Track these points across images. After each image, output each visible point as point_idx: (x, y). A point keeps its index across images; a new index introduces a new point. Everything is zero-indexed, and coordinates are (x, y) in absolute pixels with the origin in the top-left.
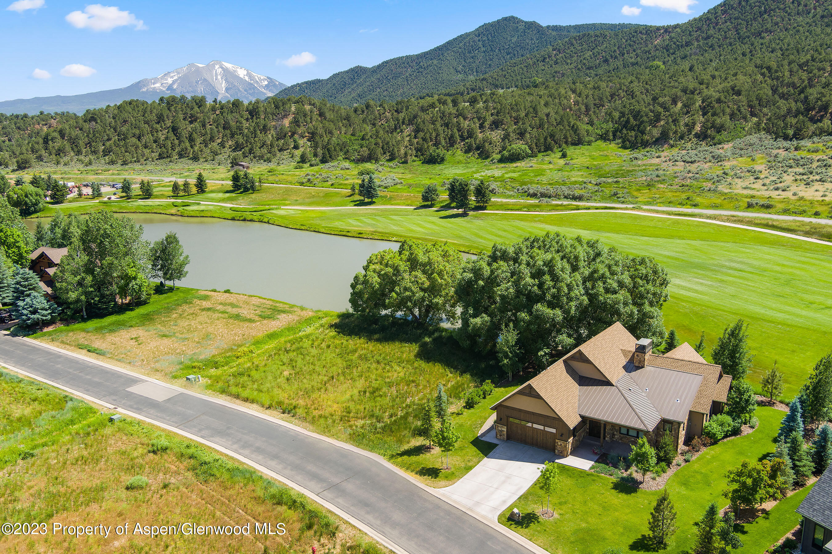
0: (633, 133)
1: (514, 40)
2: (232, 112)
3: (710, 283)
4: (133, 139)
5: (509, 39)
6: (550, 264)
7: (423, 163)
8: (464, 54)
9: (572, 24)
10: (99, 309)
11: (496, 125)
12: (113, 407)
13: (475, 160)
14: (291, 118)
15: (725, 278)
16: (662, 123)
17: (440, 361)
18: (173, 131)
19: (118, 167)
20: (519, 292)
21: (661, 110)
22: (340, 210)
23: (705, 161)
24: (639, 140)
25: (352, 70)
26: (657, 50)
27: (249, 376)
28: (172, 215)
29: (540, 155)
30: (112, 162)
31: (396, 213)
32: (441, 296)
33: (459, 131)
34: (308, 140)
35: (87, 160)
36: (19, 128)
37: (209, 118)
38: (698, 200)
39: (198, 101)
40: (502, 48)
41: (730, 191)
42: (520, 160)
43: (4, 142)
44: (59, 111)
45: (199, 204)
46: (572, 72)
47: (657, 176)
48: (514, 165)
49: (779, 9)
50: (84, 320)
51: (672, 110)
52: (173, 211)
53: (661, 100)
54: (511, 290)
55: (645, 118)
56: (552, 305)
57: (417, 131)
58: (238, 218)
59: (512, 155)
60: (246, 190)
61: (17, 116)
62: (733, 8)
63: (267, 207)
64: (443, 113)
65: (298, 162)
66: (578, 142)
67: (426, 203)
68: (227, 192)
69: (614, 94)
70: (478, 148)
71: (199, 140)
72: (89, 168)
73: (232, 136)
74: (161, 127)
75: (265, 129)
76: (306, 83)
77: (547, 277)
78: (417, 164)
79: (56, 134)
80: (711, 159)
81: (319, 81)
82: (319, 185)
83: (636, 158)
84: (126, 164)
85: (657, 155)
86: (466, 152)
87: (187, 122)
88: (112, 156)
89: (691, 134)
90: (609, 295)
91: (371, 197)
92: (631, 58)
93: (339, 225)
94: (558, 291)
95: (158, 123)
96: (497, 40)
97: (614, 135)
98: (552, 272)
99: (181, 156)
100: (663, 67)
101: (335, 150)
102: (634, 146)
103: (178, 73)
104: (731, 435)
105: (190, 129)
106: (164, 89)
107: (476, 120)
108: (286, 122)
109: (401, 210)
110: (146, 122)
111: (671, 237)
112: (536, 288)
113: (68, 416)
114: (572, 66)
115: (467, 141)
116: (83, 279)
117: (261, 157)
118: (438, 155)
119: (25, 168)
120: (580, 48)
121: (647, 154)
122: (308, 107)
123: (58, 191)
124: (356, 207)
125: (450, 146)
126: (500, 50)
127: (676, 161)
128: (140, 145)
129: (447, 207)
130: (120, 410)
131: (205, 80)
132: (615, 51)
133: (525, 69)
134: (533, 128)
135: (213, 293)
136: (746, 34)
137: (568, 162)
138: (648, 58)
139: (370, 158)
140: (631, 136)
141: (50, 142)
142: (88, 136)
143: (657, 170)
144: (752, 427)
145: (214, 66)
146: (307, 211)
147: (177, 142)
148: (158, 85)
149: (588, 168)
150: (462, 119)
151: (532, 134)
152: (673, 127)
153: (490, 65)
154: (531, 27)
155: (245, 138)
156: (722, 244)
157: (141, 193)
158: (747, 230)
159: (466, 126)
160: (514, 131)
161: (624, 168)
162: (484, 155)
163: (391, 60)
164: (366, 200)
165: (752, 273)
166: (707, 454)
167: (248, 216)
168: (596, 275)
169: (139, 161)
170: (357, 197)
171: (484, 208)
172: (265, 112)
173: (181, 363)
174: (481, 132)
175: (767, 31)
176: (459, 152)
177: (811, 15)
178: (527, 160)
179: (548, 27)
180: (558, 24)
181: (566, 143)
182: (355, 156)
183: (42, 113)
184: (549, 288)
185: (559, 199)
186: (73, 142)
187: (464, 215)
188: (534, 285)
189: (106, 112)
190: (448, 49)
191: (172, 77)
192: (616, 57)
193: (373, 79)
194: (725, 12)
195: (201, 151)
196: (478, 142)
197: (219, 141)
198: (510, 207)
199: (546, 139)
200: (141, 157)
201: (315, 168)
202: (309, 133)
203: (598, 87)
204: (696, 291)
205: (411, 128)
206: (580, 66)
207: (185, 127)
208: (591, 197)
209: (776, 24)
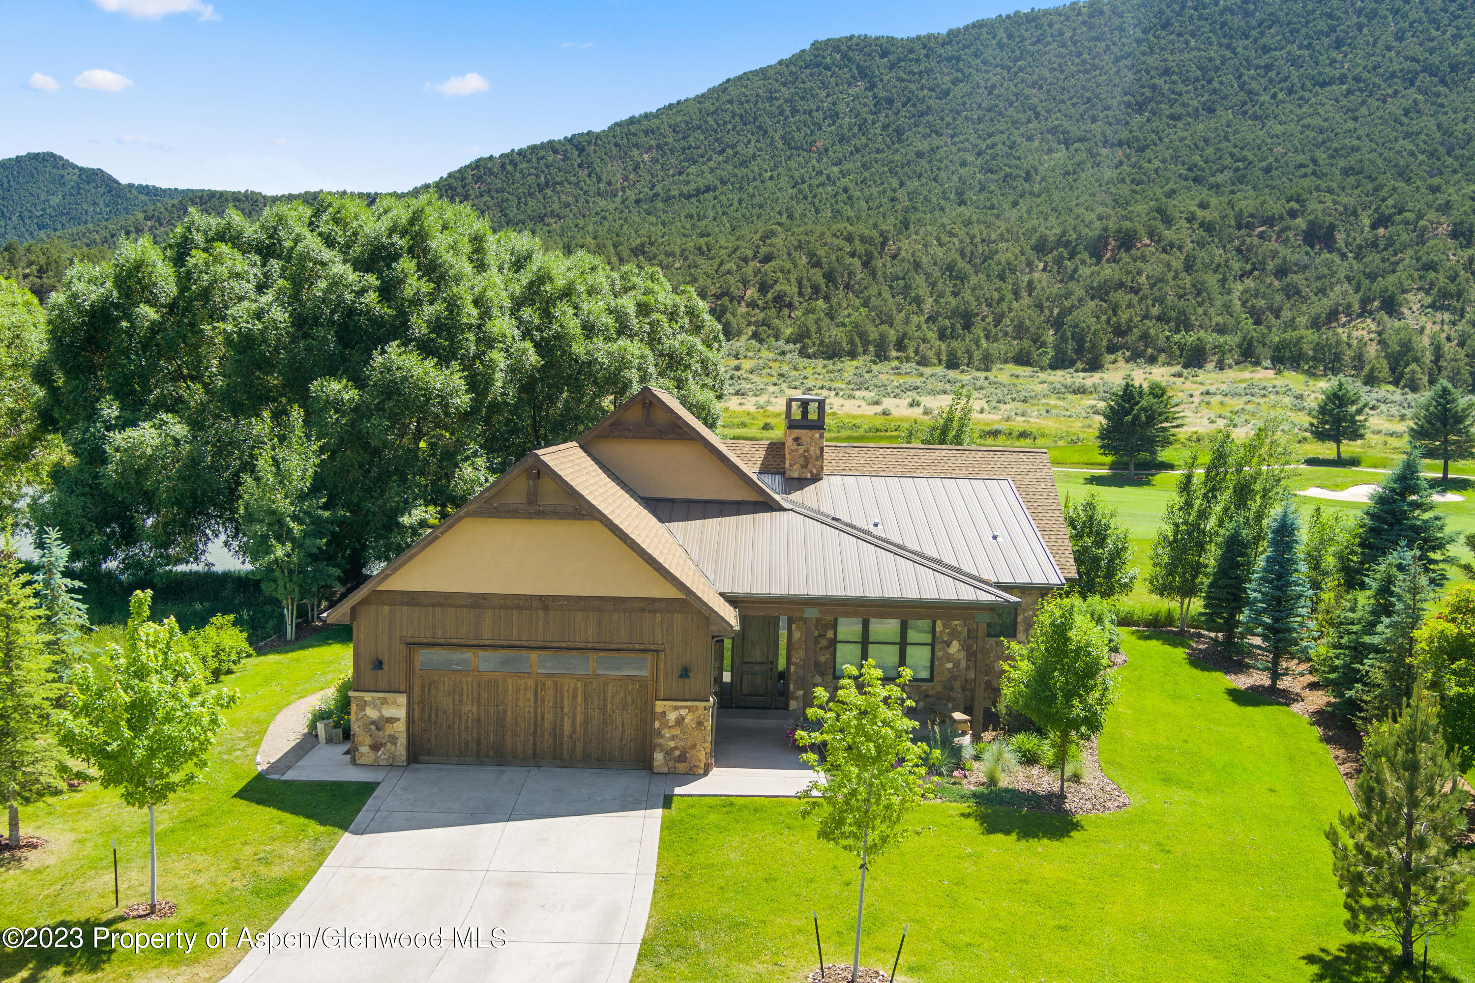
1: (55, 200)
5: (43, 197)
9: (180, 188)
20: (306, 319)
40: (27, 214)
49: (570, 183)
54: (276, 316)
56: (433, 353)
62: (491, 174)
94: (449, 312)
96: (16, 197)
98: (420, 253)
112: (372, 297)
126: (21, 217)
136: (519, 217)
154: (94, 180)
175: (552, 214)
177: (618, 199)
179: (131, 186)
180: (150, 183)
184: (419, 300)
188: (365, 289)
194: (478, 179)
209: (567, 205)
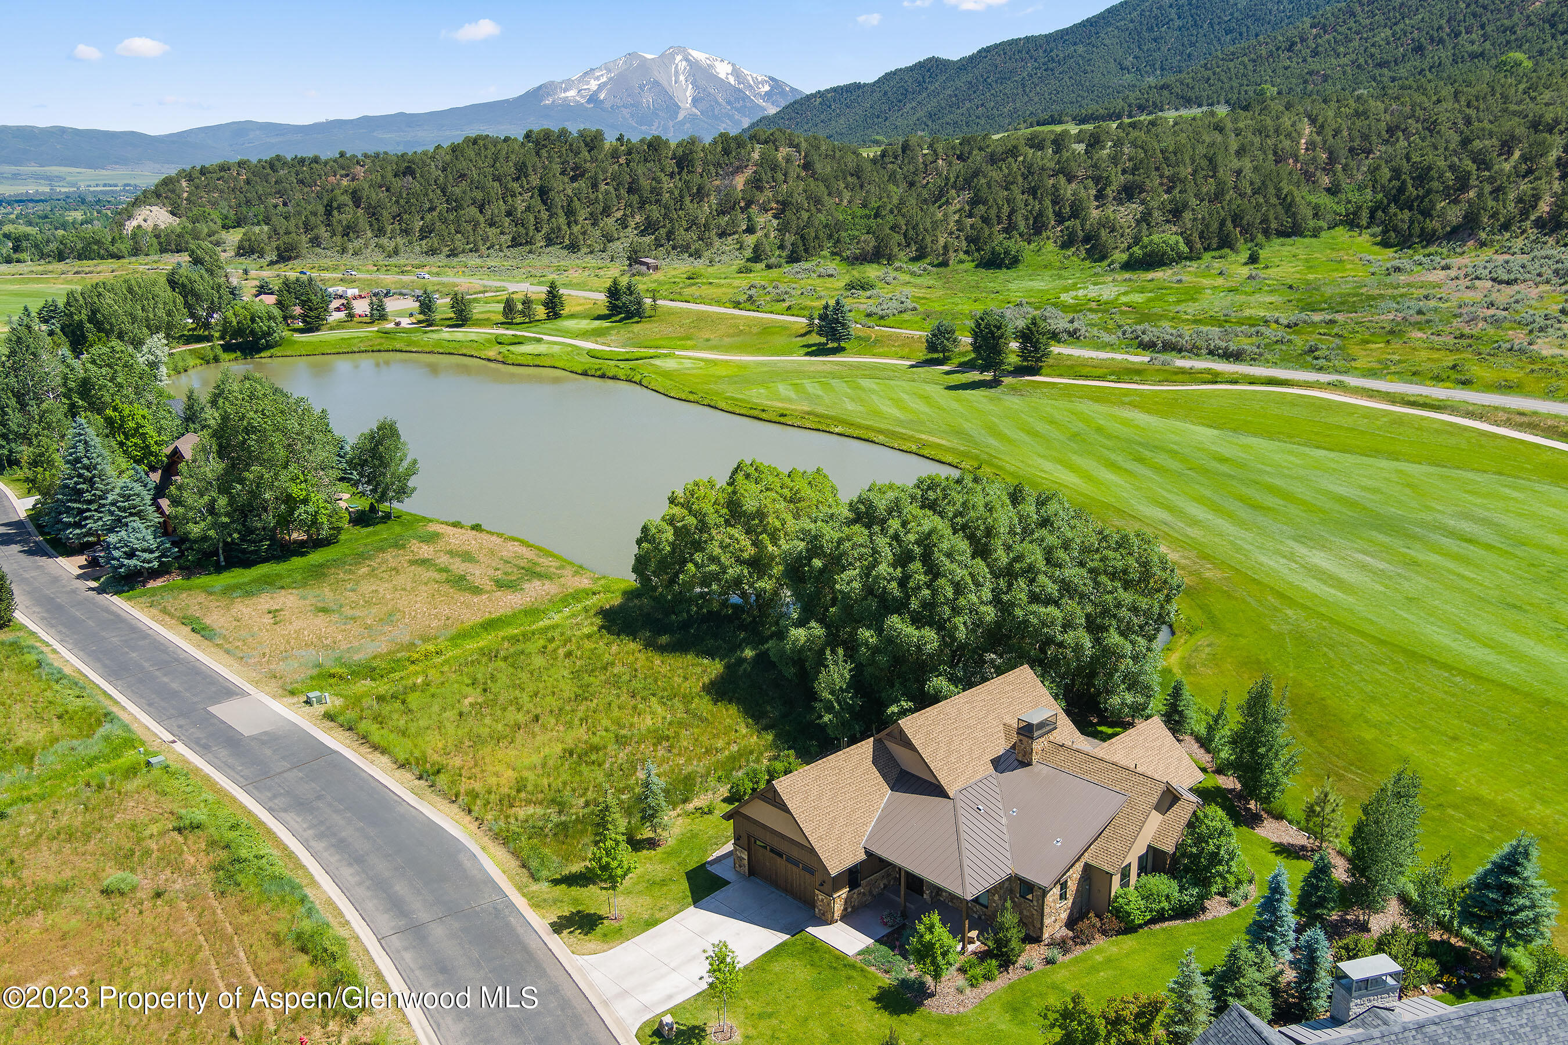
0: (1406, 215)
1: (1243, 3)
2: (646, 160)
3: (1382, 565)
4: (472, 208)
5: (1232, 2)
6: (926, 542)
7: (977, 267)
8: (1139, 34)
10: (244, 551)
11: (1129, 192)
12: (172, 738)
13: (1079, 262)
14: (749, 172)
15: (1421, 557)
16: (1472, 194)
17: (740, 701)
18: (540, 195)
19: (441, 259)
20: (869, 590)
21: (1471, 167)
22: (775, 363)
23: (1538, 279)
24: (1417, 230)
25: (920, 65)
26: (1531, 24)
27: (403, 702)
28: (489, 360)
29: (1207, 256)
30: (433, 252)
31: (874, 373)
32: (770, 577)
33: (1054, 203)
34: (775, 217)
35: (390, 245)
36: (301, 182)
37: (605, 171)
38: (1476, 370)
39: (588, 139)
40: (1216, 20)
41: (1558, 351)
42: (1165, 264)
43: (275, 207)
44: (371, 150)
45: (539, 341)
46: (1344, 73)
47: (1420, 312)
48: (1150, 275)
50: (219, 569)
51: (1496, 167)
52: (491, 353)
53: (1477, 144)
54: (856, 585)
55: (1435, 185)
56: (917, 621)
57: (974, 202)
58: (593, 372)
59: (1150, 255)
60: (630, 315)
61: (302, 161)
63: (651, 352)
64: (1029, 167)
65: (748, 260)
66: (1293, 231)
67: (936, 356)
68: (599, 318)
69: (1397, 127)
70: (1087, 239)
71: (582, 214)
72: (393, 261)
73: (642, 204)
74: (522, 187)
75: (700, 195)
76: (834, 90)
77: (916, 566)
78: (964, 269)
79: (346, 199)
80: (1551, 276)
81: (857, 86)
82: (767, 309)
83: (1398, 269)
84: (456, 255)
85: (1443, 263)
86: (1064, 246)
87: (566, 179)
88: (434, 241)
89: (1527, 218)
90: (1034, 607)
91: (839, 340)
92: (1470, 42)
93: (757, 395)
94: (933, 595)
95: (518, 179)
96: (1208, 5)
97: (1372, 216)
98: (927, 558)
99: (550, 242)
100: (1528, 64)
101: (817, 237)
102: (1404, 242)
103: (609, 71)
104: (1171, 918)
105: (569, 192)
106: (583, 101)
107: (1090, 183)
108: (740, 182)
109: (884, 368)
110: (497, 179)
111: (1375, 453)
112: (894, 584)
113: (94, 751)
114: (1345, 60)
115: (1067, 224)
116: (214, 501)
117: (685, 248)
118: (1007, 253)
119: (290, 259)
120: (1368, 21)
121: (1424, 260)
122: (784, 151)
123: (311, 310)
124: (807, 358)
125: (1035, 234)
126: (1211, 25)
127: (1477, 278)
128: (482, 219)
129: (966, 367)
130: (180, 747)
131: (656, 83)
132: (1440, 28)
133: (1250, 67)
134: (1202, 201)
135: (450, 530)
137: (1254, 273)
138: (1508, 42)
139: (878, 255)
140: (1403, 221)
141: (335, 213)
142: (397, 202)
143: (1426, 297)
144: (1233, 904)
145: (672, 57)
146: (714, 362)
147: (545, 215)
148: (572, 93)
149: (1291, 287)
150: (1062, 180)
151: (1198, 210)
152: (1491, 203)
153: (1189, 55)
155: (663, 211)
156: (1470, 475)
157: (453, 315)
158: (1538, 446)
159: (1069, 192)
160: (1162, 207)
161: (1364, 290)
162: (1097, 253)
163: (996, 46)
164: (830, 345)
165: (1489, 547)
166: (1100, 951)
167: (612, 371)
168: (1017, 566)
169: (477, 251)
170: (815, 339)
171: (1034, 371)
172: (705, 163)
173: (319, 666)
174: (1097, 207)
176: (1050, 246)
178: (1177, 268)
181: (1266, 233)
182: (854, 250)
183: (342, 155)
184: (919, 588)
185: (1197, 355)
186: (373, 213)
187: (994, 383)
188: (892, 579)
189: (433, 158)
190: (1108, 24)
191: (598, 78)
192: (1441, 41)
193: (959, 83)
195: (584, 233)
196: (1088, 227)
197: (619, 214)
198: (1084, 372)
199: (1222, 223)
200: (481, 243)
201: (774, 273)
202: (778, 202)
203: (1364, 113)
204: (1339, 583)
205: (967, 195)
206: (1361, 61)
207: (563, 188)
208: (1261, 355)
